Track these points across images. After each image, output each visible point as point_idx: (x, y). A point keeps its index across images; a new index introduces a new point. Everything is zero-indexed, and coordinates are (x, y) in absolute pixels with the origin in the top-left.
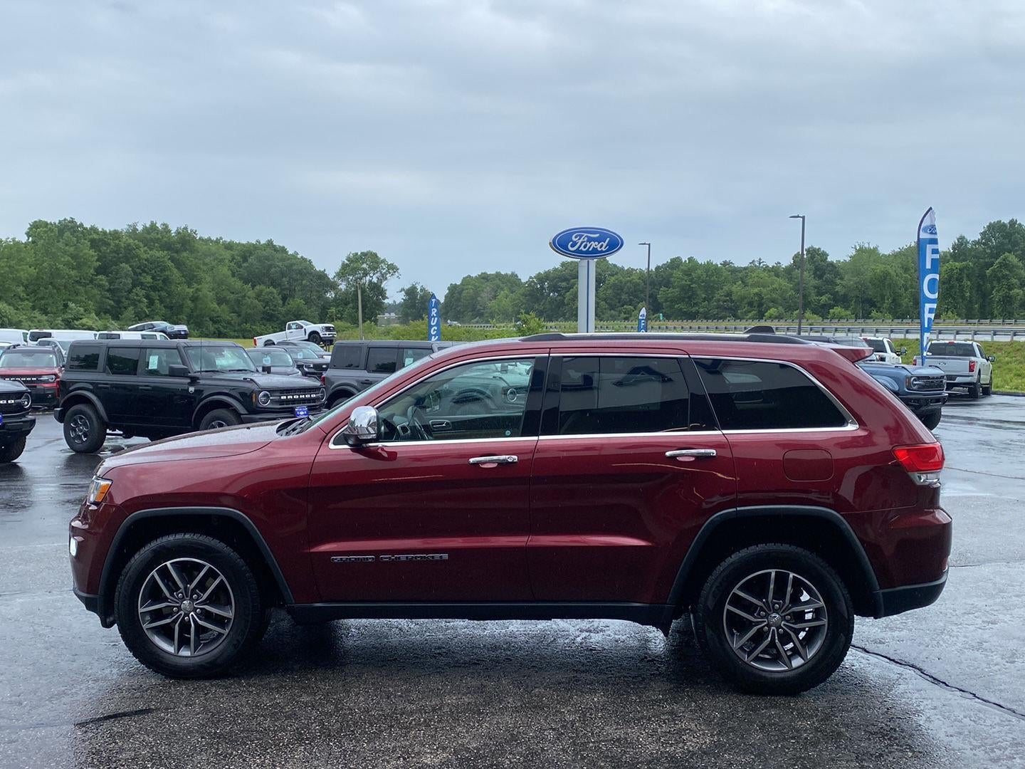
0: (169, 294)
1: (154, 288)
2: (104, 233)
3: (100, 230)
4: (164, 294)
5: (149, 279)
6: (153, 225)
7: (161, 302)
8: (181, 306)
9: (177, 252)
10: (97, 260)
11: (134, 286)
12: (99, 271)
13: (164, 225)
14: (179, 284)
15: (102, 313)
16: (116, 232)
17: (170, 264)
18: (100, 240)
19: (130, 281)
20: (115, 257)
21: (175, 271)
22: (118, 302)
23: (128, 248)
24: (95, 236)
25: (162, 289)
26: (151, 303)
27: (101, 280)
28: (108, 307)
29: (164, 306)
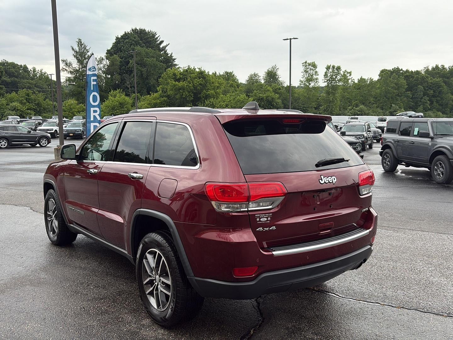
0: (442, 99)
1: (434, 96)
2: (412, 72)
3: (410, 71)
4: (439, 99)
5: (432, 92)
6: (437, 67)
7: (437, 102)
8: (447, 104)
9: (448, 78)
10: (407, 85)
11: (424, 95)
12: (407, 90)
13: (442, 66)
14: (447, 93)
15: (408, 109)
16: (417, 71)
17: (443, 84)
18: (410, 76)
19: (422, 93)
20: (416, 83)
21: (445, 87)
22: (416, 103)
23: (423, 78)
24: (408, 74)
25: (438, 96)
26: (432, 103)
27: (408, 94)
28: (411, 106)
29: (439, 105)
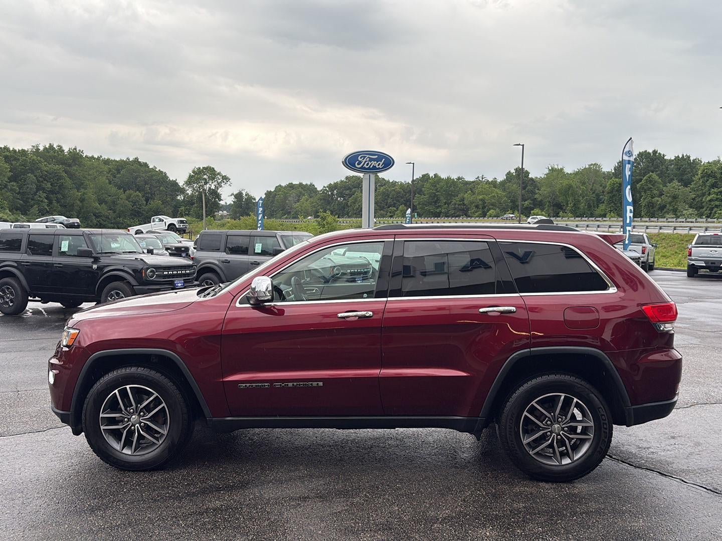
0: (64, 197)
1: (52, 192)
2: (14, 151)
3: (11, 149)
4: (59, 196)
5: (49, 185)
6: (51, 146)
7: (58, 201)
8: (73, 205)
9: (70, 166)
10: (10, 171)
11: (38, 190)
12: (11, 179)
13: (59, 146)
14: (70, 189)
15: (14, 210)
16: (23, 151)
17: (64, 174)
18: (11, 156)
19: (34, 186)
20: (23, 169)
21: (68, 179)
22: (26, 202)
23: (33, 163)
24: (7, 153)
25: (58, 192)
26: (50, 203)
27: (13, 186)
28: (19, 205)
29: (60, 205)
